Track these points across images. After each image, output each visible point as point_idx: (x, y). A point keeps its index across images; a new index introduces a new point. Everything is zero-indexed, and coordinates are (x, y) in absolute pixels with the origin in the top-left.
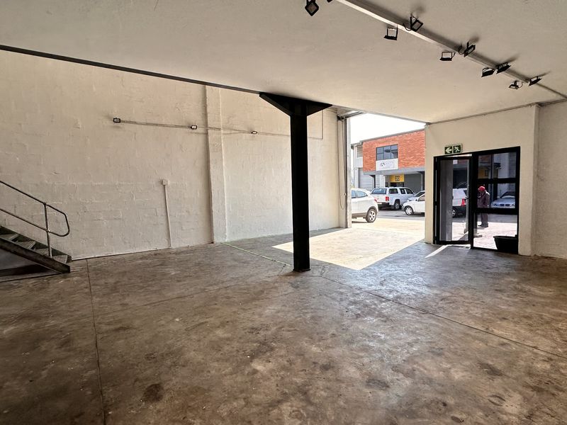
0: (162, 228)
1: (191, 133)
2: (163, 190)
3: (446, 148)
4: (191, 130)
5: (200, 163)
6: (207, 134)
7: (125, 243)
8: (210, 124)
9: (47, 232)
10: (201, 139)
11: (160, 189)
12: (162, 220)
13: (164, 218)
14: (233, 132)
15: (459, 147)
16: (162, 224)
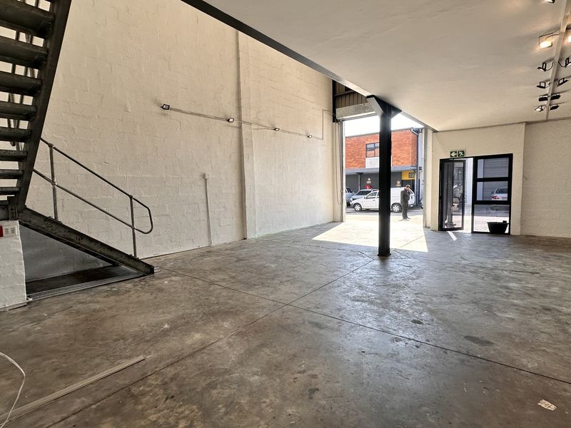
0: (204, 224)
1: (228, 125)
2: (204, 184)
3: (451, 153)
4: (227, 122)
5: (235, 158)
6: (240, 128)
7: (171, 241)
8: (244, 118)
9: (133, 229)
10: (235, 131)
11: (201, 183)
12: (203, 216)
13: (205, 214)
14: (261, 127)
15: (463, 152)
16: (203, 220)
